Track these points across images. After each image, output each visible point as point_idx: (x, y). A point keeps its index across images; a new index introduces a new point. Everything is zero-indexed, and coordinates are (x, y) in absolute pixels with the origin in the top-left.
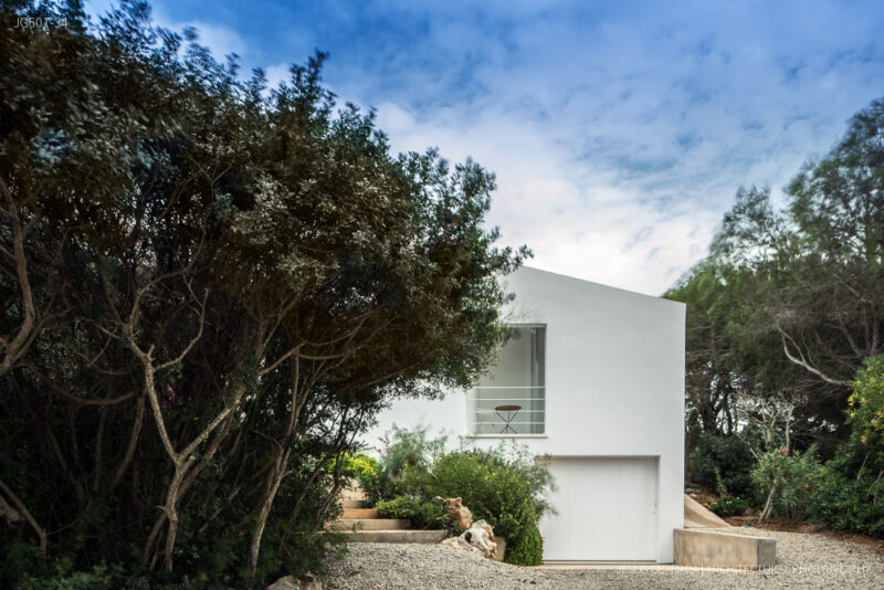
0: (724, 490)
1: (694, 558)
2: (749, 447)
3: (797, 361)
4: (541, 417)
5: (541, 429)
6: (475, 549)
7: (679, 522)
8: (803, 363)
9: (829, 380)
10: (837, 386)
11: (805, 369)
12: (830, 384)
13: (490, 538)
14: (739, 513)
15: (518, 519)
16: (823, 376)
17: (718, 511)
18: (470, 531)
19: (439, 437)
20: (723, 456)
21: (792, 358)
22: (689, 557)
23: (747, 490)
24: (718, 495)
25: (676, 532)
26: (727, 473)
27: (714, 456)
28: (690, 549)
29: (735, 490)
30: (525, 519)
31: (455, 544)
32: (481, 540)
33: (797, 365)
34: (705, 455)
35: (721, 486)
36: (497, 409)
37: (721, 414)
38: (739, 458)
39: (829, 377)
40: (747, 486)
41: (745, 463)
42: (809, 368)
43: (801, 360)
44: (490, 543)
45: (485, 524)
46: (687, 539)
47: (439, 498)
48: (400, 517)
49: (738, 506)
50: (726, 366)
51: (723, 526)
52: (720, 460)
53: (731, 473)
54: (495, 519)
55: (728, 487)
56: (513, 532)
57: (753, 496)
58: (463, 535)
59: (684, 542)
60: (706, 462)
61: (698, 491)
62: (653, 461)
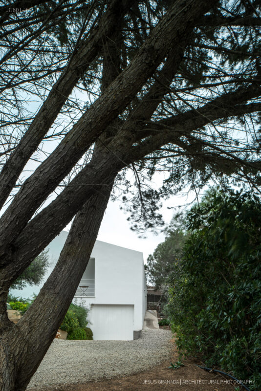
5: (93, 295)
56: (68, 329)
62: (132, 306)
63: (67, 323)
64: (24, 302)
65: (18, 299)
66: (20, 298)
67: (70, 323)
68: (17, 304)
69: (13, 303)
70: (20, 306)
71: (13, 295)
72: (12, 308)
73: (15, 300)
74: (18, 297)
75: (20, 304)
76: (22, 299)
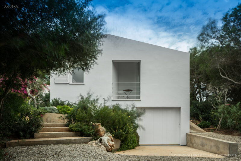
0: (202, 119)
1: (194, 145)
2: (211, 104)
3: (224, 77)
4: (139, 93)
5: (139, 98)
6: (102, 146)
7: (188, 131)
8: (227, 77)
9: (236, 83)
10: (239, 84)
11: (227, 79)
12: (236, 84)
13: (112, 141)
14: (208, 127)
15: (124, 132)
16: (234, 82)
17: (200, 126)
18: (102, 138)
19: (96, 99)
20: (201, 108)
21: (223, 76)
22: (193, 144)
23: (209, 119)
24: (199, 120)
25: (187, 134)
26: (202, 113)
27: (198, 107)
28: (193, 142)
29: (205, 119)
30: (128, 132)
31: (94, 144)
32: (106, 142)
33: (224, 78)
34: (195, 107)
35: (201, 117)
36: (124, 91)
37: (198, 95)
38: (206, 109)
39: (236, 81)
40: (209, 117)
41: (208, 110)
42: (229, 79)
43: (226, 76)
44: (111, 142)
45: (110, 134)
46: (192, 137)
47: (92, 123)
48: (75, 131)
49: (207, 124)
50: (200, 80)
51: (204, 132)
52: (200, 109)
53: (204, 113)
54: (114, 132)
55: (203, 118)
56: (122, 137)
57: (211, 121)
58: (98, 140)
59: (190, 138)
60: (195, 110)
61: (193, 119)
62: (179, 109)
63: (122, 129)
64: (71, 106)
65: (66, 103)
66: (68, 102)
67: (126, 129)
68: (64, 107)
69: (60, 107)
70: (67, 110)
71: (61, 100)
72: (59, 111)
73: (62, 104)
74: (66, 101)
75: (67, 108)
76: (70, 102)
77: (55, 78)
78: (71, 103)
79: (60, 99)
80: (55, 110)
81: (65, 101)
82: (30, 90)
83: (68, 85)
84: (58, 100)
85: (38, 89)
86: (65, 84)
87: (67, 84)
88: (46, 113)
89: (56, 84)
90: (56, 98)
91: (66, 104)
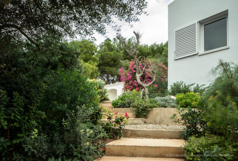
64: (201, 92)
65: (192, 88)
66: (195, 86)
68: (188, 96)
69: (181, 96)
70: (192, 100)
71: (184, 85)
72: (178, 104)
73: (186, 91)
74: (192, 85)
75: (193, 96)
76: (199, 86)
77: (175, 50)
78: (201, 88)
79: (183, 82)
80: (171, 101)
81: (190, 84)
82: (140, 75)
83: (196, 57)
84: (180, 85)
85: (152, 72)
86: (191, 56)
87: (193, 55)
88: (154, 108)
89: (175, 60)
90: (175, 83)
91: (193, 90)
